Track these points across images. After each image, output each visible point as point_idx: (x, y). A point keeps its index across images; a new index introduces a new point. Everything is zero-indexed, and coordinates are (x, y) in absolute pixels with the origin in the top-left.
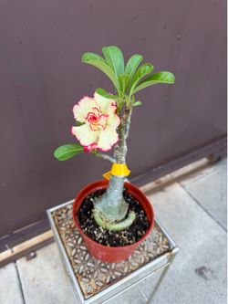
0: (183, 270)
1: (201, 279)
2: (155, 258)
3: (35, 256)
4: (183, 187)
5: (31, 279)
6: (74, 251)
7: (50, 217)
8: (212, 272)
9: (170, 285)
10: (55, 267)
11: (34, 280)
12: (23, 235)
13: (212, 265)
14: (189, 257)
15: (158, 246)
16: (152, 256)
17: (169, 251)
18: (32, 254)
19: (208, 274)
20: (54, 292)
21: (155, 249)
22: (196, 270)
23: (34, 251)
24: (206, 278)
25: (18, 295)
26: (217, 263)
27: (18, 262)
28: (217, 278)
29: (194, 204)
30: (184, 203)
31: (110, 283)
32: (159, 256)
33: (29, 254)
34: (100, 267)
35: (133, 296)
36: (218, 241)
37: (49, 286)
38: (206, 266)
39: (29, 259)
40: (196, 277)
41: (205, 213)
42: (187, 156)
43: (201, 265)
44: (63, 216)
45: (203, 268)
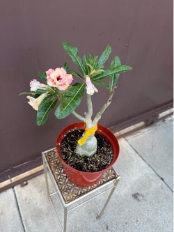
0: (125, 195)
1: (136, 201)
2: (107, 182)
3: (27, 184)
4: (127, 140)
5: (24, 199)
6: (59, 177)
7: (44, 156)
8: (143, 197)
9: (115, 203)
10: (40, 192)
11: (26, 199)
12: (20, 170)
13: (143, 192)
14: (129, 186)
15: (109, 175)
16: (105, 180)
17: (115, 178)
18: (25, 183)
19: (140, 198)
20: (40, 207)
21: (107, 177)
22: (133, 195)
23: (26, 181)
24: (139, 200)
25: (16, 209)
26: (146, 191)
27: (15, 188)
28: (146, 201)
29: (134, 152)
30: (127, 152)
31: (81, 195)
32: (109, 181)
33: (23, 183)
34: (74, 186)
35: (91, 210)
36: (148, 177)
37: (37, 204)
38: (140, 193)
39: (22, 186)
40: (133, 200)
41: (140, 159)
42: (131, 120)
43: (136, 192)
44: (52, 156)
45: (138, 194)
